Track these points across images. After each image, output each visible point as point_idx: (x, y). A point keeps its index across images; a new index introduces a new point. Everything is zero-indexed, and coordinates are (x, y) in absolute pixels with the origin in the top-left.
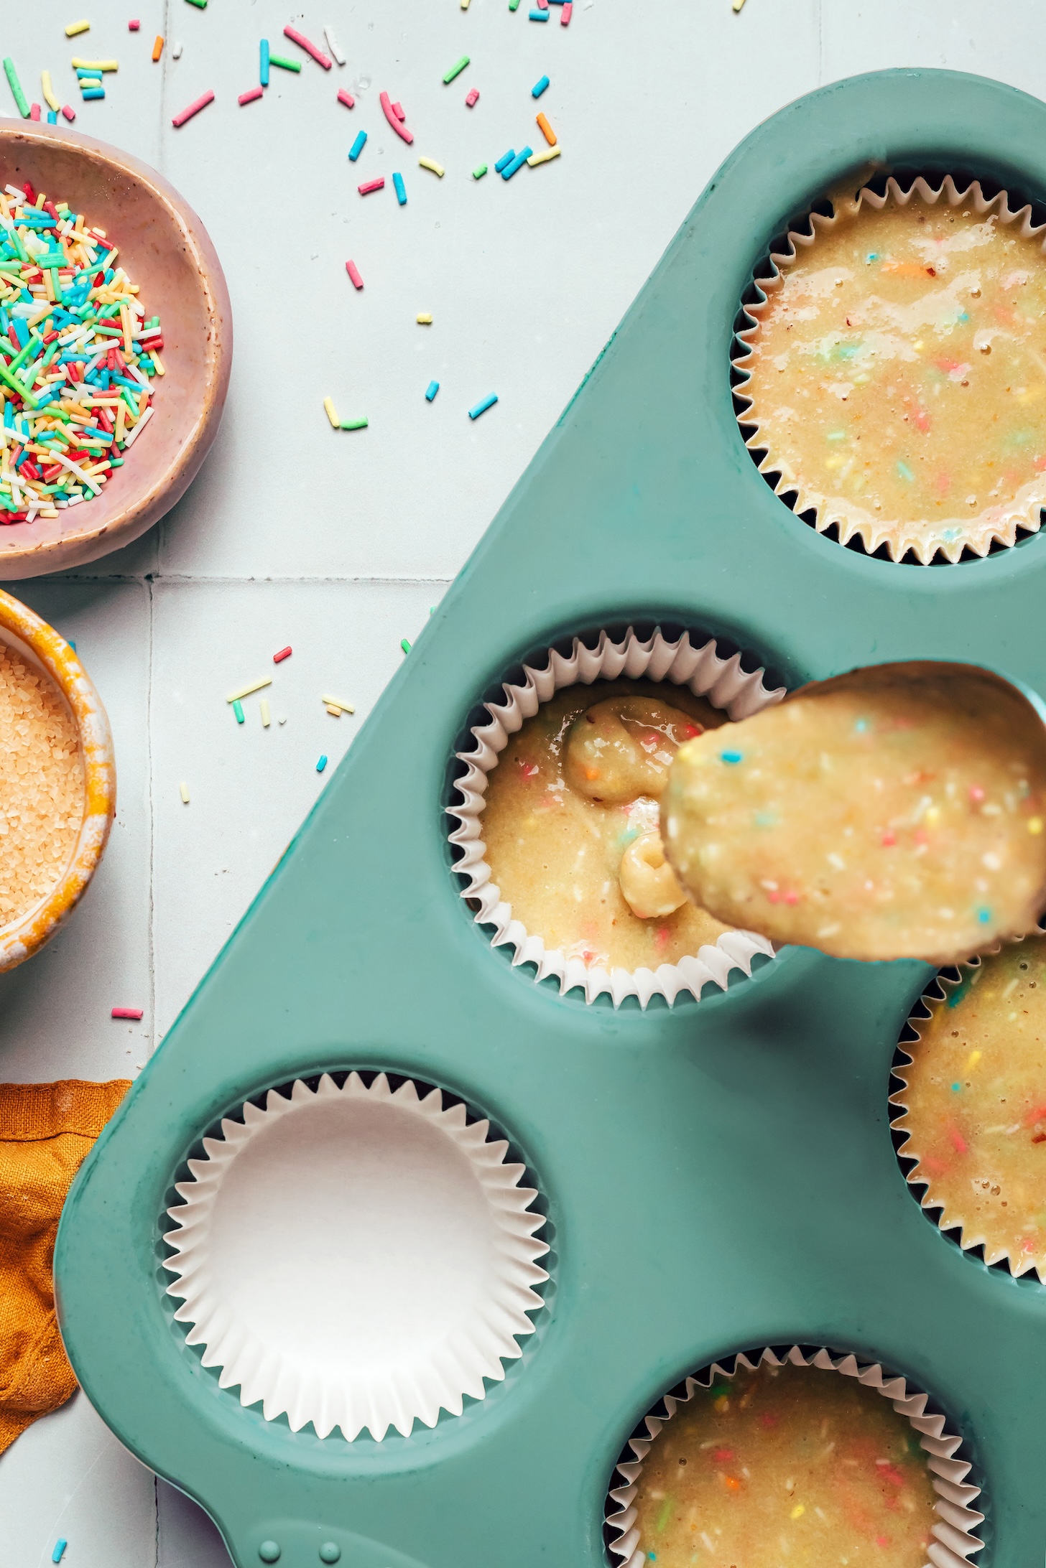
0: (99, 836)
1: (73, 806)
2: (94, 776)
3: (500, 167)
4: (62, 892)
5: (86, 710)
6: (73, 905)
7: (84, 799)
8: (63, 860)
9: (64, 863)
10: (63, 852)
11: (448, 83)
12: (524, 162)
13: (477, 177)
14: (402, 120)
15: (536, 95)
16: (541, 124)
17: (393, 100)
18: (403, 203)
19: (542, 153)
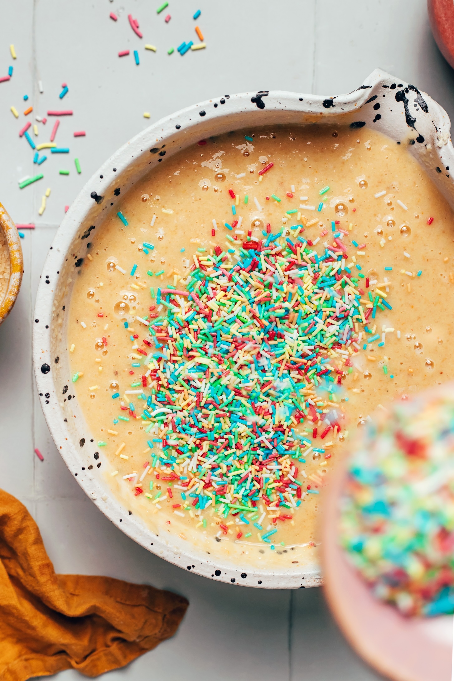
0: (17, 281)
1: (5, 268)
2: (13, 256)
3: (179, 49)
4: (4, 306)
5: (8, 228)
6: (9, 311)
7: (10, 265)
8: (3, 291)
9: (3, 293)
10: (3, 288)
11: (159, 13)
12: (190, 48)
13: (170, 54)
14: (138, 27)
15: (195, 18)
16: (197, 31)
17: (134, 18)
18: (138, 64)
19: (197, 45)
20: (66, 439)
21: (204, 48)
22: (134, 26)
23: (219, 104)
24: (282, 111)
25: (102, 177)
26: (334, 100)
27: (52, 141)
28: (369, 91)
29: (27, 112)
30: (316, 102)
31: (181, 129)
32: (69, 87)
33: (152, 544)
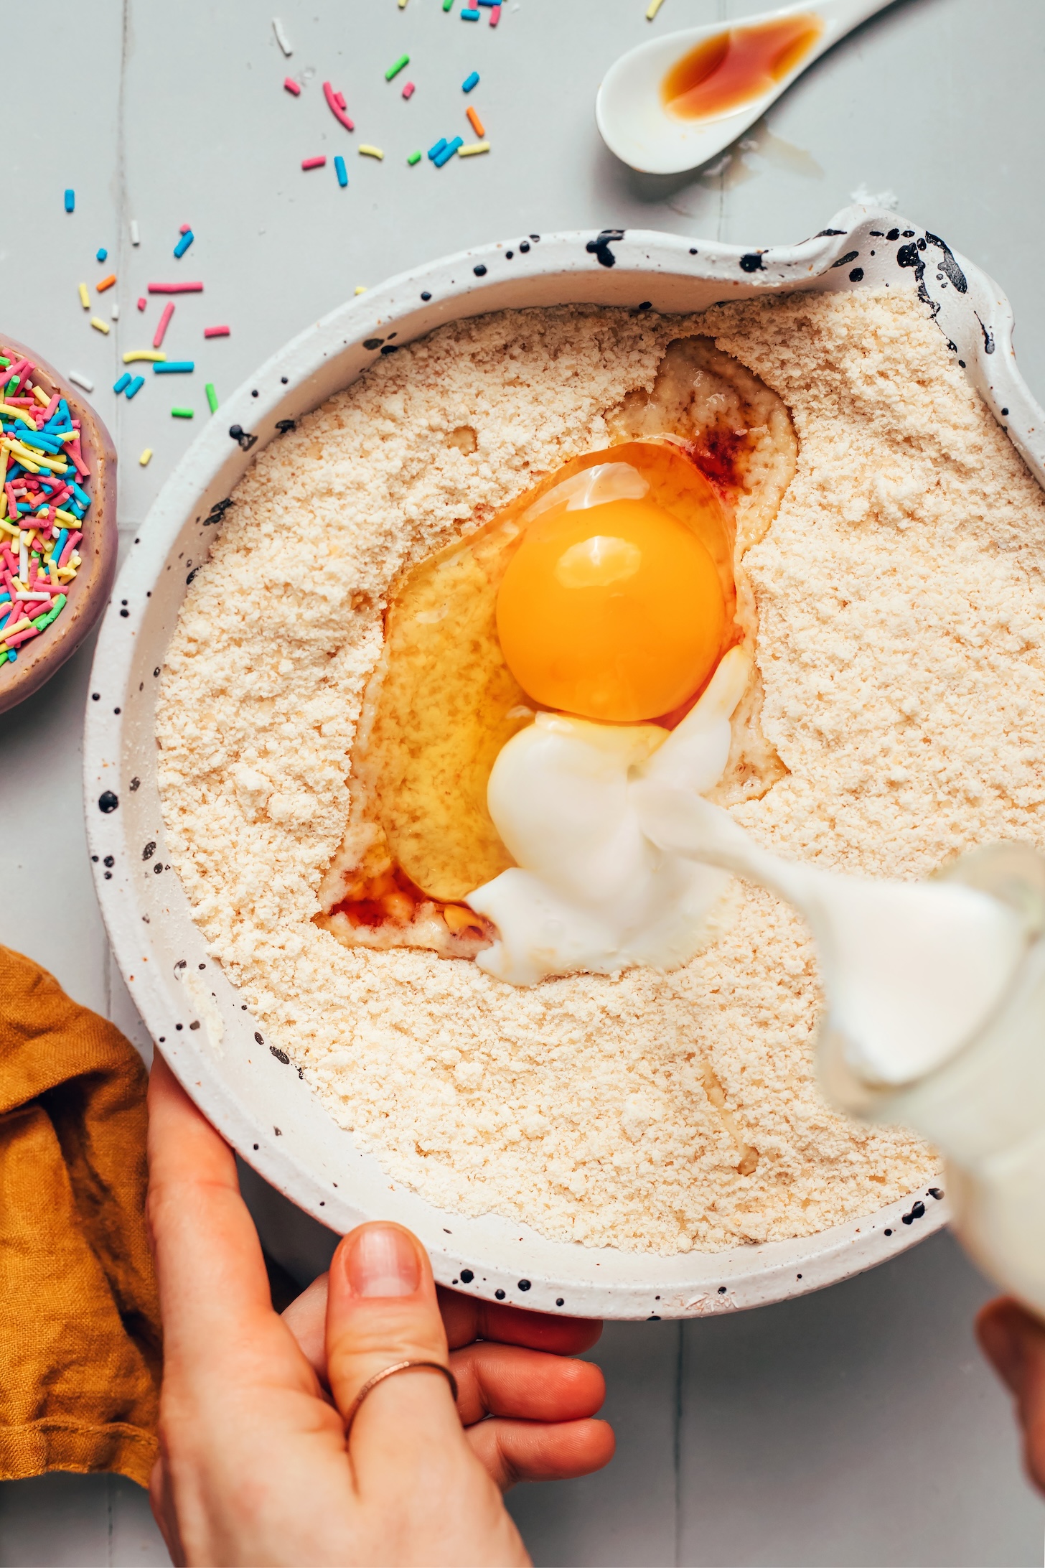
3: (433, 154)
11: (389, 79)
12: (455, 151)
13: (412, 164)
14: (344, 108)
15: (467, 90)
16: (470, 117)
17: (335, 90)
18: (344, 185)
19: (471, 145)
20: (145, 960)
21: (485, 152)
22: (336, 105)
23: (517, 252)
24: (652, 273)
25: (255, 394)
26: (764, 257)
27: (156, 347)
28: (840, 239)
29: (102, 287)
30: (726, 259)
31: (432, 300)
32: (194, 232)
33: (322, 1204)
